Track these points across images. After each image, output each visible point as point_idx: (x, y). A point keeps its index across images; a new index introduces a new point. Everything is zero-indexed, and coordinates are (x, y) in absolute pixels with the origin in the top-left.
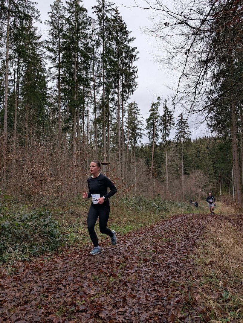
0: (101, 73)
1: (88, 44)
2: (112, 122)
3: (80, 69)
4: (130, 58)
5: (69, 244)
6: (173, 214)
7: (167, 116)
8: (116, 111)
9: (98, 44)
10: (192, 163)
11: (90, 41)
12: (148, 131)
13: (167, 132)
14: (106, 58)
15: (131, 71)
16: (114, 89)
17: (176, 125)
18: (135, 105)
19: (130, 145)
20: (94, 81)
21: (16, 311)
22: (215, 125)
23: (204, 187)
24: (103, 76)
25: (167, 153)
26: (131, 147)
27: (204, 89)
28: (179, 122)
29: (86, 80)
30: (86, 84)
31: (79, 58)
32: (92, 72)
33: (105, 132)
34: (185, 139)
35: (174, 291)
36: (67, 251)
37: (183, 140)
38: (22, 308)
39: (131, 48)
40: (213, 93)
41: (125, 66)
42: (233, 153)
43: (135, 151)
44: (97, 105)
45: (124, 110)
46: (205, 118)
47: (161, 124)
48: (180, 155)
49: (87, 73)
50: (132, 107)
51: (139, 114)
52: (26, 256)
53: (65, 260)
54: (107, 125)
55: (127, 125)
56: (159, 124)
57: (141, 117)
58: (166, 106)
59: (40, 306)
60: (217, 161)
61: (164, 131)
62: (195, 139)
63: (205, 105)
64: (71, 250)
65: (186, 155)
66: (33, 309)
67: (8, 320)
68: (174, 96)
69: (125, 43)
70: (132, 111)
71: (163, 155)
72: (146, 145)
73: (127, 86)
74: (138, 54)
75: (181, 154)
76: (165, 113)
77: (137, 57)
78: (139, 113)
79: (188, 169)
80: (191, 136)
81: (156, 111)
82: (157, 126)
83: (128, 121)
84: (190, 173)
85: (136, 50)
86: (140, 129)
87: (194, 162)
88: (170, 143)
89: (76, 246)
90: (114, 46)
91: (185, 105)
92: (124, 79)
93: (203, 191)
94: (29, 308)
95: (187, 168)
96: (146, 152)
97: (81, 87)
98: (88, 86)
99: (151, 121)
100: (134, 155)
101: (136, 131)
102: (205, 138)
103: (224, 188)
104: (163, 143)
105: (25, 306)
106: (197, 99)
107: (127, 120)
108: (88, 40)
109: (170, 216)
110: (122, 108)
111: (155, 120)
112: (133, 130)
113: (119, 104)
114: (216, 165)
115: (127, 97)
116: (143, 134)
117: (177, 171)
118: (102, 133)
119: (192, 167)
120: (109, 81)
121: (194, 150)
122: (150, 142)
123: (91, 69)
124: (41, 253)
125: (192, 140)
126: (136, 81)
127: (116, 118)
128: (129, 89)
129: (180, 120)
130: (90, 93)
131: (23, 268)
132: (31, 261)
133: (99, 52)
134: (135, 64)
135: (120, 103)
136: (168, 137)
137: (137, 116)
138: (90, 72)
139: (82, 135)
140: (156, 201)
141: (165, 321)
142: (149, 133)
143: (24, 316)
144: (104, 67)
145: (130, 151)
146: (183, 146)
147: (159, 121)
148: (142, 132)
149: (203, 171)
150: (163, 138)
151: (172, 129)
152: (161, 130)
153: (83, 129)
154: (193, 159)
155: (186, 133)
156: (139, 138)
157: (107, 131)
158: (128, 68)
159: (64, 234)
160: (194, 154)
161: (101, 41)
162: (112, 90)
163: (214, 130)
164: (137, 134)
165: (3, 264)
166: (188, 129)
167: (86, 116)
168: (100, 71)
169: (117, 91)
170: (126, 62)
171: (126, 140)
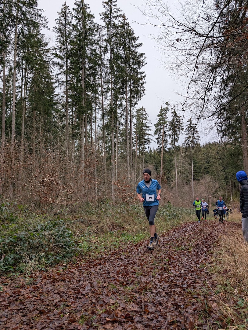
0: (109, 79)
1: (95, 50)
2: (120, 127)
3: (88, 75)
4: (138, 64)
5: (83, 253)
6: (184, 221)
7: (176, 121)
8: (124, 117)
9: (106, 50)
10: (202, 169)
11: (98, 47)
12: (157, 136)
13: (176, 137)
14: (114, 64)
15: (139, 76)
16: (122, 94)
17: (185, 130)
18: (143, 111)
19: (139, 151)
20: (102, 87)
21: (40, 320)
22: (224, 130)
23: (215, 193)
24: (111, 82)
25: (176, 159)
26: (139, 153)
27: (213, 94)
28: (188, 127)
29: (94, 86)
30: (93, 90)
31: (87, 64)
32: (99, 78)
33: (113, 139)
34: (195, 144)
35: (190, 300)
36: (81, 260)
37: (192, 145)
38: (45, 316)
39: (138, 54)
40: (222, 98)
41: (133, 72)
42: (244, 158)
43: (144, 156)
44: (105, 111)
45: (132, 116)
46: (215, 124)
47: (170, 129)
48: (189, 160)
49: (95, 78)
50: (140, 112)
51: (147, 120)
52: (42, 266)
53: (80, 269)
54: (115, 131)
55: (135, 130)
56: (168, 129)
57: (150, 122)
58: (174, 111)
59: (62, 315)
60: (227, 166)
61: (173, 137)
62: (205, 144)
63: (214, 110)
64: (85, 260)
65: (196, 161)
66: (56, 317)
67: (34, 328)
68: (183, 102)
69: (133, 49)
70: (140, 116)
71: (172, 161)
72: (155, 151)
73: (135, 92)
74: (145, 59)
75: (191, 159)
76: (174, 118)
77: (145, 62)
78: (147, 118)
79: (198, 175)
80: (200, 142)
81: (165, 117)
82: (166, 132)
83: (136, 127)
84: (200, 178)
85: (144, 56)
86: (149, 135)
87: (203, 167)
88: (179, 148)
89: (90, 256)
90: (121, 52)
91: (194, 111)
92: (132, 85)
93: (213, 197)
94: (53, 317)
95: (196, 173)
96: (155, 158)
97: (89, 93)
98: (96, 92)
99: (160, 127)
100: (143, 161)
101: (144, 136)
102: (215, 143)
103: (235, 193)
104: (172, 148)
105: (49, 315)
106: (206, 105)
107: (136, 125)
108: (95, 46)
109: (181, 223)
110: (130, 113)
111: (164, 125)
112: (141, 136)
113: (127, 109)
114: (227, 171)
115: (136, 103)
116: (151, 140)
117: (187, 177)
118: (110, 138)
119: (201, 173)
120: (117, 87)
121: (203, 156)
122: (159, 148)
123: (99, 75)
124: (56, 263)
125: (202, 145)
126: (144, 87)
127: (124, 123)
128: (137, 95)
129: (189, 125)
130: (98, 99)
131: (40, 278)
132: (47, 271)
133: (107, 58)
134: (142, 69)
135: (129, 109)
136: (177, 142)
137: (146, 121)
138: (98, 78)
139: (89, 141)
140: (166, 208)
141: (183, 328)
142: (158, 138)
143: (49, 324)
144: (112, 73)
145: (139, 158)
146: (193, 151)
147: (167, 126)
148: (151, 137)
149: (213, 177)
150: (172, 143)
151: (181, 134)
152: (170, 135)
153: (90, 136)
154: (202, 165)
155: (195, 139)
156: (147, 144)
157: (115, 137)
158: (136, 74)
159: (77, 243)
160: (204, 159)
161: (109, 48)
162: (120, 96)
163: (224, 135)
164: (145, 140)
165: (21, 275)
166: (197, 134)
167: (94, 122)
168: (108, 77)
169: (125, 97)
170: (134, 67)
171: (134, 146)
